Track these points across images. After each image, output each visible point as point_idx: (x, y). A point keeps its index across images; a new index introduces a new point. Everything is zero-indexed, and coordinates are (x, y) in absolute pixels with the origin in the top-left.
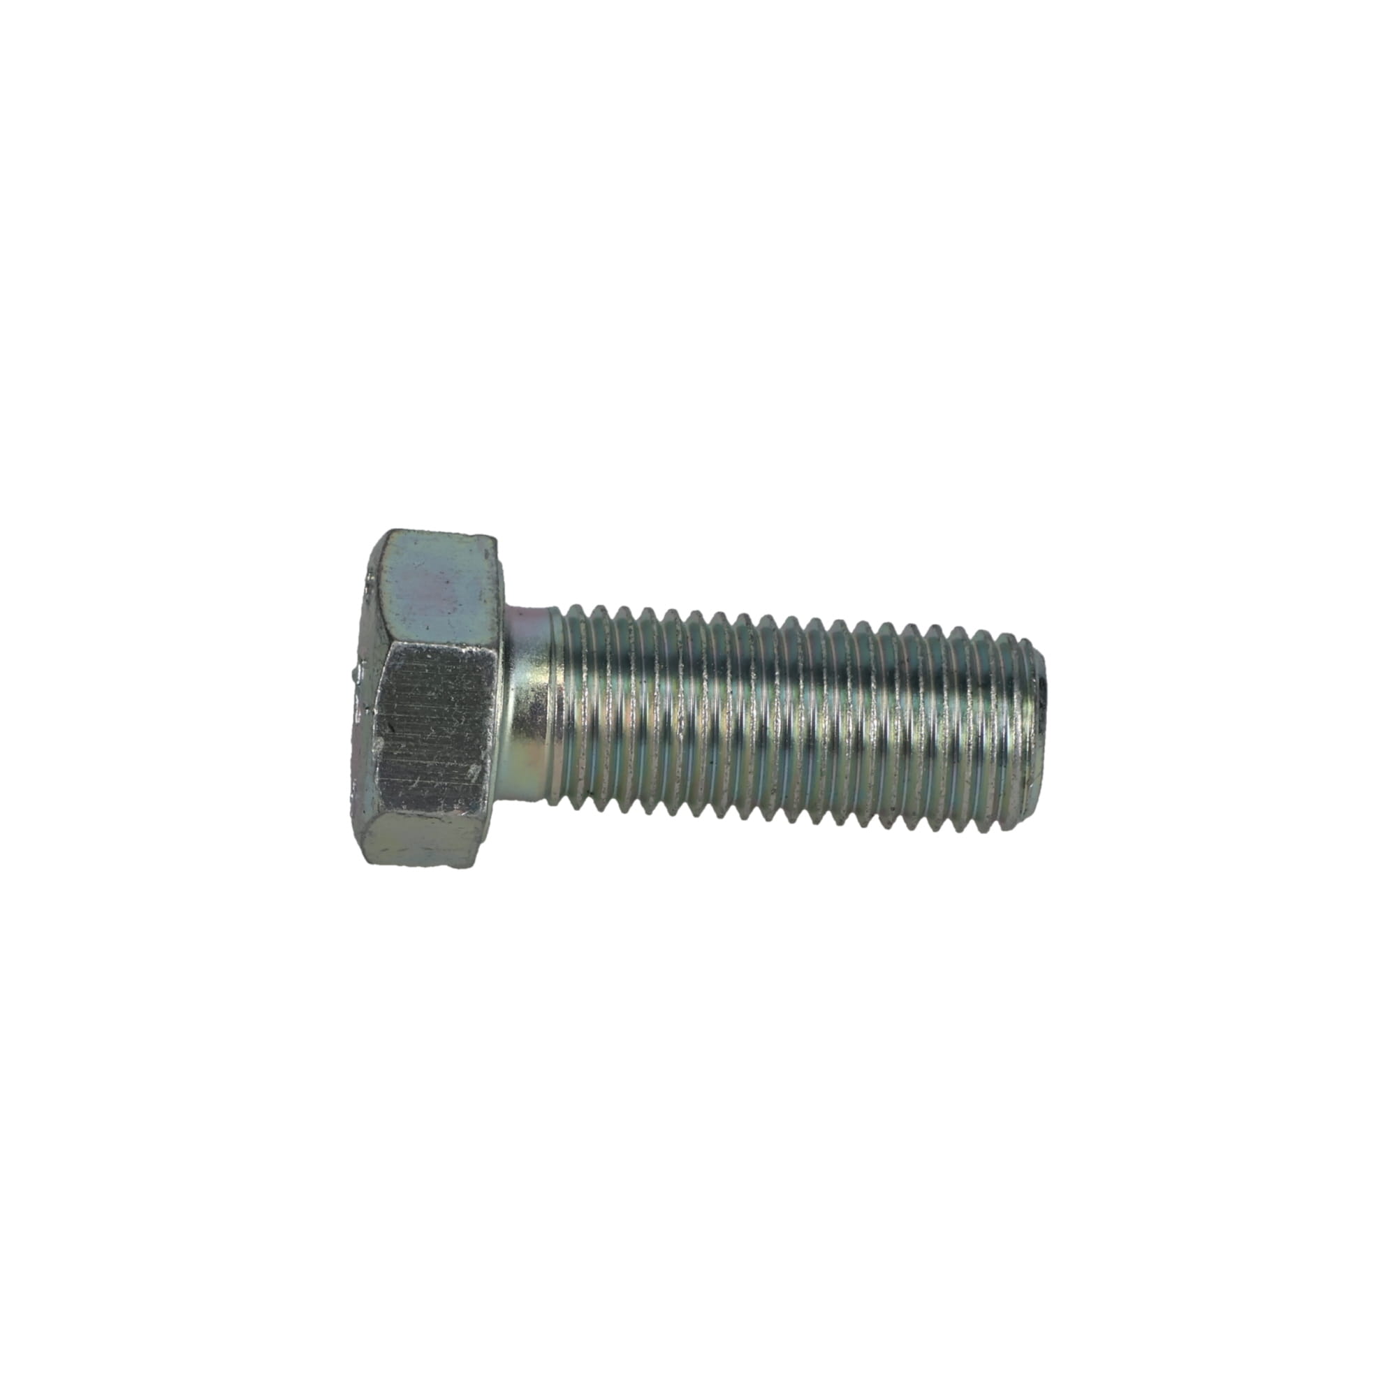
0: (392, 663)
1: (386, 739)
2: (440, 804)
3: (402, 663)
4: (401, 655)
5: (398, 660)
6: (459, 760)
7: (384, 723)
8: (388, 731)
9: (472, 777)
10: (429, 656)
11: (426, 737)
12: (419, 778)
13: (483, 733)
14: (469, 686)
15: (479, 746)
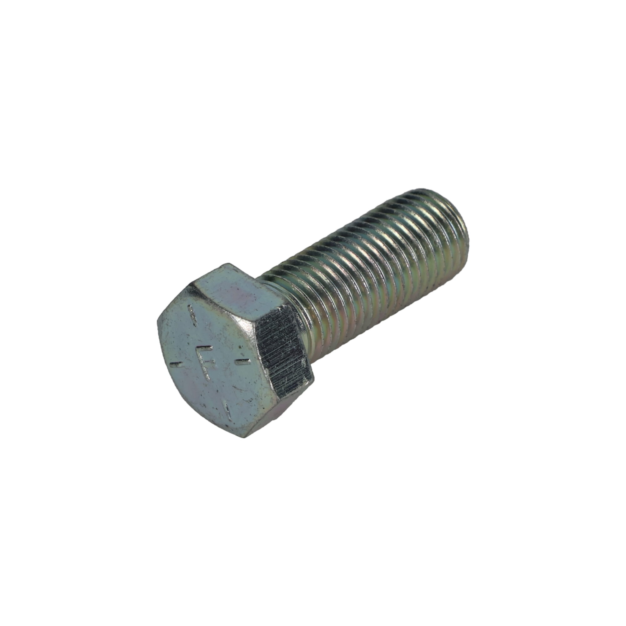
0: (257, 333)
1: (268, 368)
2: (298, 384)
3: (260, 330)
4: (258, 327)
5: (258, 330)
6: (296, 360)
7: (265, 362)
8: (267, 363)
9: (304, 365)
10: (268, 321)
11: (281, 358)
12: (286, 378)
13: (300, 343)
14: (287, 325)
15: (300, 349)
